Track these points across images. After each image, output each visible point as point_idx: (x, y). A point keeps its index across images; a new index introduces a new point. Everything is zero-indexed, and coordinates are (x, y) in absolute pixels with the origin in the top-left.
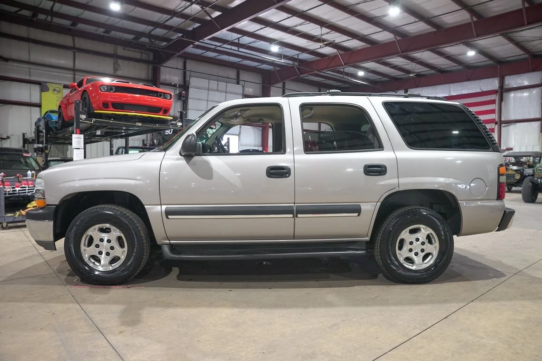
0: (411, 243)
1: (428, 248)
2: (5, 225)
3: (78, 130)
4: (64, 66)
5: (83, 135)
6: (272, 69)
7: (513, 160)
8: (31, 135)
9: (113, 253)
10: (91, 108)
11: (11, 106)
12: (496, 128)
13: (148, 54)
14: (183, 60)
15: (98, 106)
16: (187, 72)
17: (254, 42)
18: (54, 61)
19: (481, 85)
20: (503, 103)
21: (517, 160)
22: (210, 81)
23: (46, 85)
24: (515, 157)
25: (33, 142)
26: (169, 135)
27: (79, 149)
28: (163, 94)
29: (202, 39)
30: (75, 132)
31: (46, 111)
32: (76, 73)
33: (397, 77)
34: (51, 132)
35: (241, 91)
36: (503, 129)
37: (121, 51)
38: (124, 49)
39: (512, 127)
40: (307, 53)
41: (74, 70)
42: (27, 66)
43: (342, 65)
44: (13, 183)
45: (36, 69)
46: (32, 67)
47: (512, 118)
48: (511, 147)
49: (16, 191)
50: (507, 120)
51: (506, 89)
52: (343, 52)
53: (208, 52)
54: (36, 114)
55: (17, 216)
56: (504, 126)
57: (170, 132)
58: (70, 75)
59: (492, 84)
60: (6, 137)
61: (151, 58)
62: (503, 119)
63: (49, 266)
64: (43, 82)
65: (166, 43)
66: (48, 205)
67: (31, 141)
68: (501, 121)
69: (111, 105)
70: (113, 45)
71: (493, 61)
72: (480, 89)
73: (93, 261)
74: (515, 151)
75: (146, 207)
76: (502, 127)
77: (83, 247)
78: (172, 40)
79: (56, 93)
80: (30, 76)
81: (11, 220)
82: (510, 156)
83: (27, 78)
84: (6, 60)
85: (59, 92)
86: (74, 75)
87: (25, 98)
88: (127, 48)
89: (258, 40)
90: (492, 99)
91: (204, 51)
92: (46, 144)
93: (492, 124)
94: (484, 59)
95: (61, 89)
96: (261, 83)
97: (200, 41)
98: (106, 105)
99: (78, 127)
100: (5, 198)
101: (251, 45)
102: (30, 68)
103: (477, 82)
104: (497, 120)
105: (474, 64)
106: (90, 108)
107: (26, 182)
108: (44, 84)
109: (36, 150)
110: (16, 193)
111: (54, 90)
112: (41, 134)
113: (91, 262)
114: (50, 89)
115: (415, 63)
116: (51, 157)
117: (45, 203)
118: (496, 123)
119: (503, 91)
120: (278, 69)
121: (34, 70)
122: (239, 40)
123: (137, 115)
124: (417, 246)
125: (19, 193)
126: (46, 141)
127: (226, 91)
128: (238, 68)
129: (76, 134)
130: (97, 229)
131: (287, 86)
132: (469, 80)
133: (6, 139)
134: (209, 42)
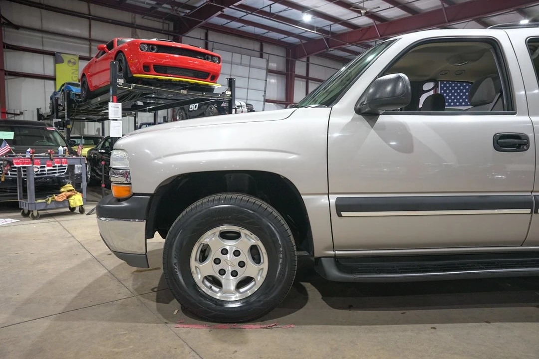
2: (35, 214)
3: (115, 97)
4: (79, 35)
5: (121, 104)
6: (298, 42)
8: (46, 110)
9: (243, 273)
10: (129, 72)
11: (23, 78)
13: (169, 24)
14: (205, 31)
15: (137, 69)
16: (209, 42)
17: (286, 10)
18: (69, 30)
22: (234, 54)
23: (61, 56)
25: (49, 117)
26: (193, 110)
27: (116, 120)
28: (210, 57)
29: (232, 5)
30: (111, 100)
31: (63, 83)
32: (92, 44)
34: (73, 105)
35: (265, 66)
37: (139, 20)
38: (143, 18)
40: (340, 24)
41: (90, 40)
42: (40, 35)
43: (378, 37)
44: (43, 161)
45: (50, 38)
46: (44, 35)
49: (45, 171)
52: (379, 23)
53: (233, 22)
54: (50, 88)
55: (49, 202)
57: (195, 108)
58: (86, 46)
60: (19, 113)
61: (172, 28)
63: (119, 281)
64: (57, 52)
65: (189, 11)
66: (134, 194)
67: (46, 117)
69: (152, 67)
70: (130, 13)
73: (208, 284)
75: (303, 197)
77: (194, 263)
78: (196, 7)
79: (71, 64)
80: (43, 45)
81: (43, 207)
83: (40, 47)
84: (17, 27)
85: (74, 63)
86: (90, 45)
87: (38, 71)
88: (146, 17)
89: (290, 8)
91: (229, 21)
92: (68, 117)
95: (77, 61)
96: (285, 55)
97: (231, 6)
98: (146, 68)
99: (114, 94)
100: (35, 179)
101: (281, 14)
102: (42, 38)
106: (127, 71)
107: (59, 160)
108: (59, 54)
109: (57, 124)
110: (45, 174)
111: (69, 62)
112: (61, 108)
113: (206, 286)
114: (65, 61)
116: (74, 134)
117: (130, 190)
120: (304, 42)
121: (48, 40)
122: (270, 8)
123: (182, 81)
125: (48, 174)
126: (67, 115)
127: (250, 65)
128: (262, 40)
129: (113, 102)
130: (218, 234)
131: (311, 61)
133: (19, 115)
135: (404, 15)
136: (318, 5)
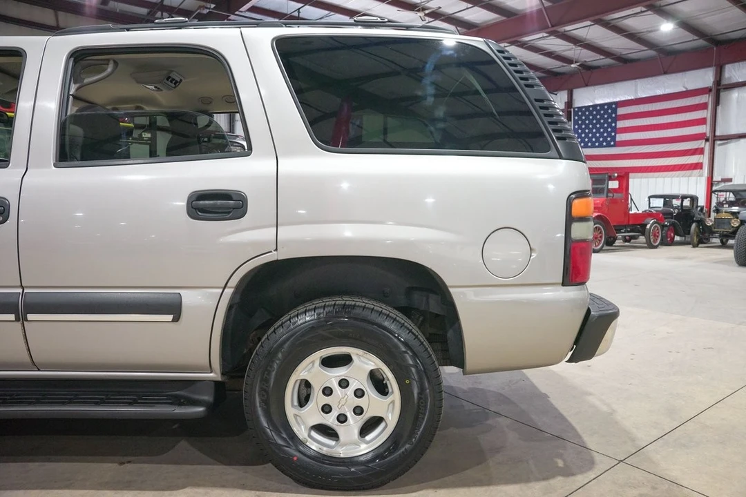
0: (328, 391)
1: (375, 404)
7: (732, 197)
12: (707, 146)
17: (327, 16)
19: (686, 80)
20: (719, 109)
21: (738, 197)
24: (735, 192)
33: (554, 70)
36: (717, 149)
39: (733, 146)
47: (734, 131)
48: (730, 177)
50: (725, 134)
51: (725, 85)
56: (720, 145)
59: (704, 78)
62: (718, 133)
68: (715, 136)
71: (705, 40)
72: (684, 87)
74: (735, 183)
76: (716, 146)
82: (726, 191)
89: (332, 13)
90: (702, 102)
93: (700, 142)
94: (690, 36)
97: (237, 13)
103: (680, 75)
104: (708, 134)
105: (674, 46)
115: (580, 46)
118: (707, 140)
119: (719, 89)
122: (299, 12)
124: (343, 400)
132: (665, 73)
134: (248, 14)
135: (496, 19)
136: (369, 7)
